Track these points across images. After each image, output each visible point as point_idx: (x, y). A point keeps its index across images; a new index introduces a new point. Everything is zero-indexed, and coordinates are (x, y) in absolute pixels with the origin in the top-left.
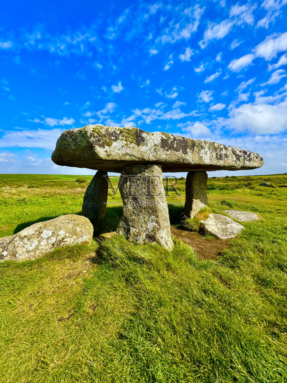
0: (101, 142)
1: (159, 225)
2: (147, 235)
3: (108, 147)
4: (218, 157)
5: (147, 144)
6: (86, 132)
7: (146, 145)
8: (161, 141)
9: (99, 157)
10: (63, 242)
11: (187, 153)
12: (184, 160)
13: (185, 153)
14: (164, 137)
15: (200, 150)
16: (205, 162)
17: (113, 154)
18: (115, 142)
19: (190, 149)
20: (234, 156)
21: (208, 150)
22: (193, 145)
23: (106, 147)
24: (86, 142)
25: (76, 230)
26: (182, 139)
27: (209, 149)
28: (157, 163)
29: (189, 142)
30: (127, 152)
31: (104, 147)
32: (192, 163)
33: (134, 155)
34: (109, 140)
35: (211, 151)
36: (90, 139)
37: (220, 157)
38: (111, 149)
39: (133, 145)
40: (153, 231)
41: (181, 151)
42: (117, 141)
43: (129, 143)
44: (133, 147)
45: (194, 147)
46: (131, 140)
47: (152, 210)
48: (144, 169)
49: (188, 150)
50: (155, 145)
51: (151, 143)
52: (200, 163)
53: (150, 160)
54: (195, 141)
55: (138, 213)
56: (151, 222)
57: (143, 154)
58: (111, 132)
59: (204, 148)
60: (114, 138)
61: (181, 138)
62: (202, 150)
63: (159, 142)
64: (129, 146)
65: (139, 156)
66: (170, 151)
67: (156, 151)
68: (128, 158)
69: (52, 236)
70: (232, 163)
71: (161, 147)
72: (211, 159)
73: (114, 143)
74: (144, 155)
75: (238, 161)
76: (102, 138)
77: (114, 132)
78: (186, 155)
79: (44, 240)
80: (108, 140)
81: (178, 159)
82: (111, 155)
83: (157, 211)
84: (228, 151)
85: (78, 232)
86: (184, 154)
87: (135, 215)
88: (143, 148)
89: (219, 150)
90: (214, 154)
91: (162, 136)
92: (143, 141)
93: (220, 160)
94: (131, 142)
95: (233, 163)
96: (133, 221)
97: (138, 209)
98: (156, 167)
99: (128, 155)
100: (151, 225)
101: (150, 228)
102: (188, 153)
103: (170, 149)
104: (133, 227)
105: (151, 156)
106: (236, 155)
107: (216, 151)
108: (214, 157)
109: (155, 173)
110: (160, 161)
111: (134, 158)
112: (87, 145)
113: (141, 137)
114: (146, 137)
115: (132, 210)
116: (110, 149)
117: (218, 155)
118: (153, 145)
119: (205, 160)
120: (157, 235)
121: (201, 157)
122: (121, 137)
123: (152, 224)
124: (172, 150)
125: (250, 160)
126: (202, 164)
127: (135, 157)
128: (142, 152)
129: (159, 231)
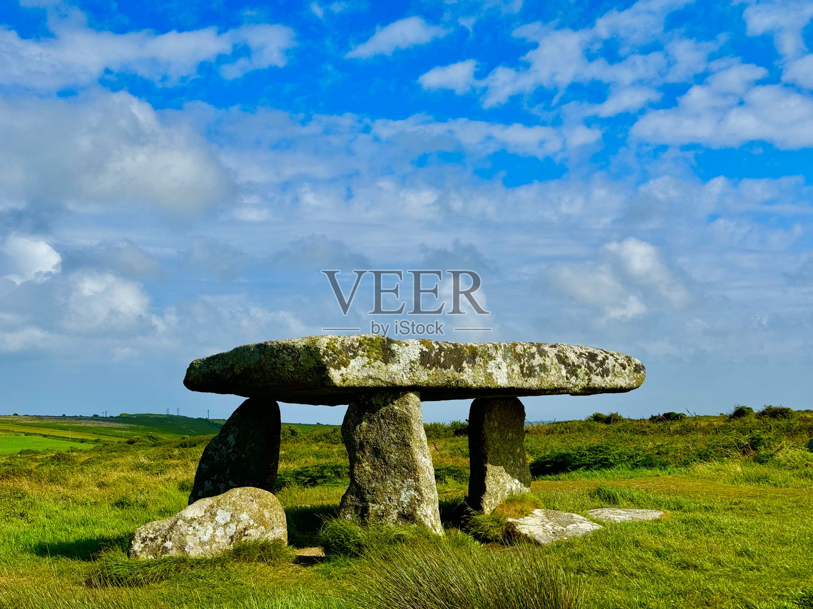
0: (336, 362)
1: (421, 494)
2: (399, 514)
3: (345, 369)
4: (525, 372)
5: (399, 360)
6: (317, 350)
7: (398, 362)
8: (419, 355)
9: (332, 383)
10: (245, 535)
11: (463, 370)
12: (458, 382)
13: (460, 370)
14: (425, 349)
15: (487, 362)
16: (499, 384)
17: (350, 377)
18: (354, 360)
19: (467, 363)
20: (563, 366)
21: (502, 361)
22: (474, 353)
23: (342, 368)
24: (315, 363)
25: (263, 515)
26: (453, 348)
27: (504, 358)
28: (414, 388)
29: (466, 351)
30: (369, 373)
31: (339, 369)
32: (474, 385)
33: (379, 379)
34: (346, 357)
35: (508, 361)
36: (322, 359)
37: (529, 372)
38: (348, 370)
39: (379, 363)
40: (410, 505)
41: (452, 367)
42: (356, 359)
43: (372, 360)
44: (379, 367)
45: (474, 358)
46: (375, 355)
47: (408, 468)
48: (392, 399)
49: (465, 364)
50: (412, 362)
51: (404, 359)
52: (489, 385)
53: (403, 385)
54: (476, 348)
55: (382, 477)
56: (407, 490)
57: (393, 376)
58: (348, 346)
59: (494, 357)
60: (352, 354)
61: (451, 346)
62: (490, 362)
63: (416, 357)
64: (372, 364)
65: (388, 379)
66: (434, 369)
67: (412, 371)
68: (370, 383)
69: (231, 520)
70: (557, 381)
71: (420, 364)
72: (509, 377)
73: (351, 361)
74: (394, 378)
75: (574, 377)
76: (338, 356)
77: (352, 345)
78: (461, 373)
79: (220, 528)
80: (344, 358)
81: (448, 381)
82: (347, 379)
83: (416, 471)
84: (547, 359)
85: (267, 519)
86: (457, 372)
87: (377, 481)
88: (393, 368)
89: (526, 358)
90: (516, 368)
91: (421, 346)
92: (394, 356)
93: (529, 377)
94: (376, 359)
95: (561, 382)
96: (374, 491)
97: (383, 470)
98: (412, 395)
99: (371, 378)
100: (405, 496)
101: (406, 501)
102: (465, 370)
103: (433, 365)
104: (373, 502)
105: (405, 378)
106: (567, 365)
107: (520, 361)
108: (515, 372)
109: (410, 406)
110: (419, 386)
111: (380, 383)
112: (315, 366)
113: (390, 350)
114: (398, 349)
115: (371, 471)
116: (346, 370)
117: (525, 369)
118: (409, 361)
119: (497, 379)
120: (418, 512)
121: (491, 374)
122: (360, 352)
123: (408, 493)
124: (437, 368)
125: (605, 373)
126: (493, 386)
127: (382, 381)
128: (392, 373)
129: (422, 505)
